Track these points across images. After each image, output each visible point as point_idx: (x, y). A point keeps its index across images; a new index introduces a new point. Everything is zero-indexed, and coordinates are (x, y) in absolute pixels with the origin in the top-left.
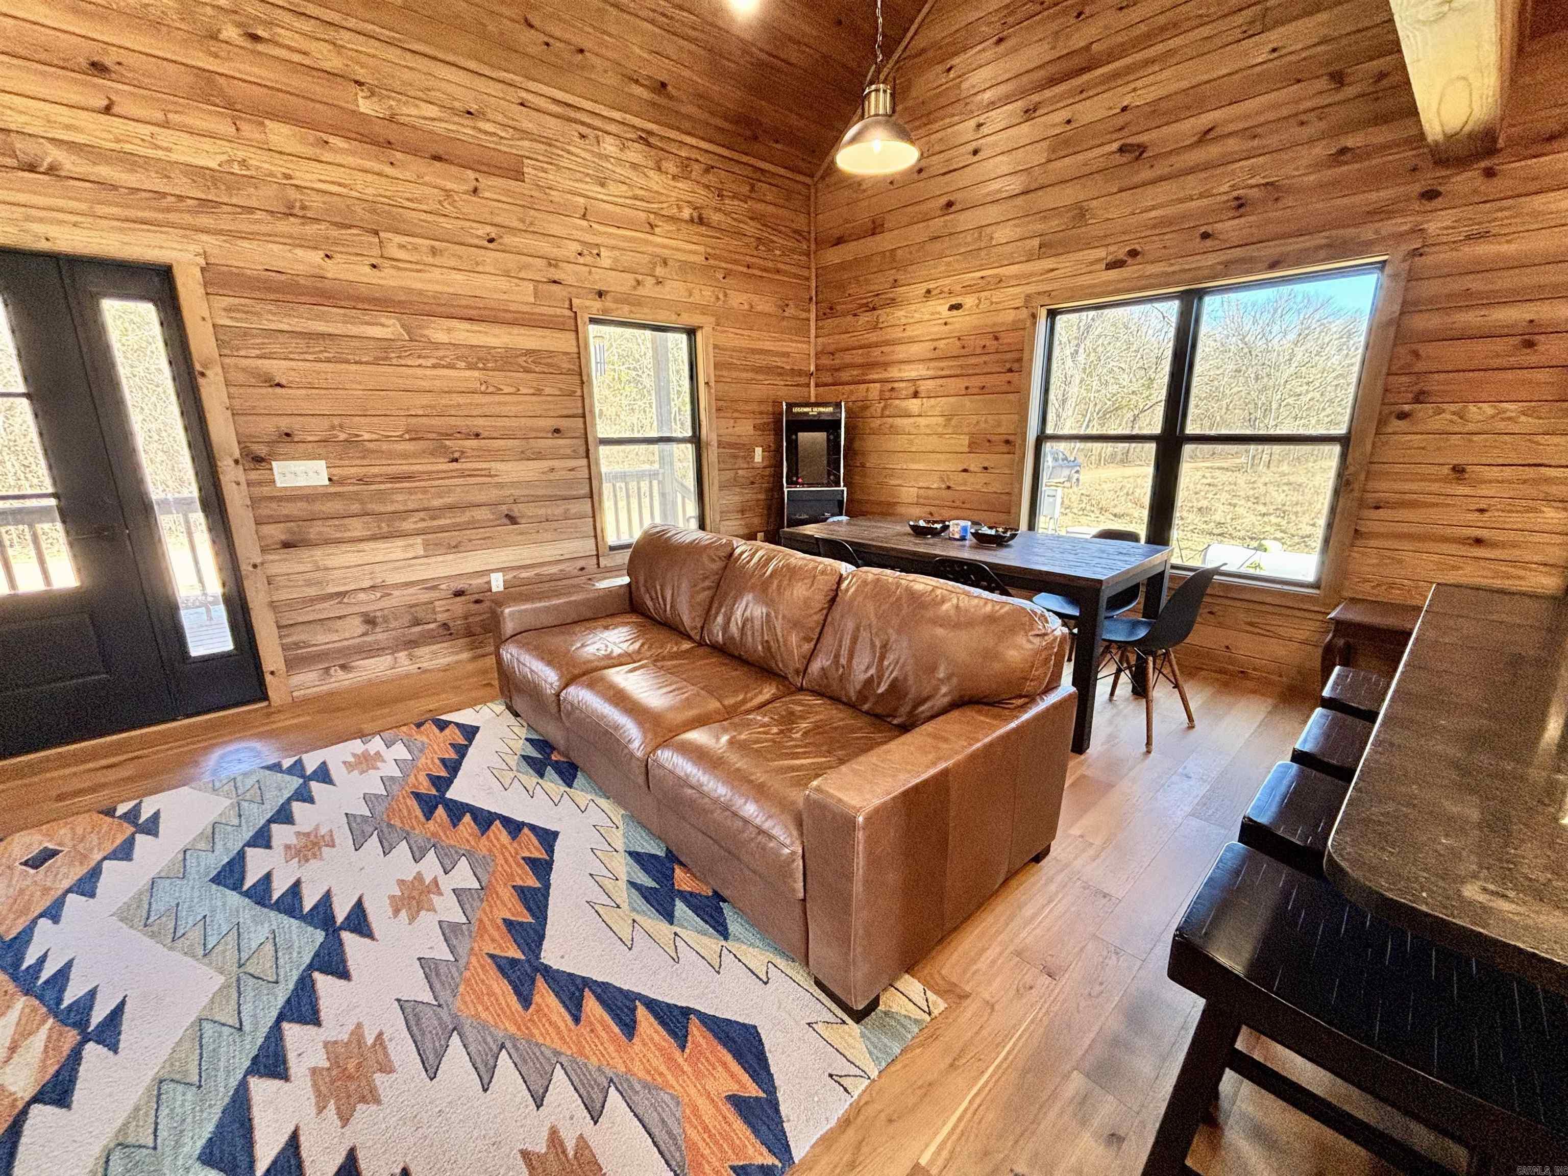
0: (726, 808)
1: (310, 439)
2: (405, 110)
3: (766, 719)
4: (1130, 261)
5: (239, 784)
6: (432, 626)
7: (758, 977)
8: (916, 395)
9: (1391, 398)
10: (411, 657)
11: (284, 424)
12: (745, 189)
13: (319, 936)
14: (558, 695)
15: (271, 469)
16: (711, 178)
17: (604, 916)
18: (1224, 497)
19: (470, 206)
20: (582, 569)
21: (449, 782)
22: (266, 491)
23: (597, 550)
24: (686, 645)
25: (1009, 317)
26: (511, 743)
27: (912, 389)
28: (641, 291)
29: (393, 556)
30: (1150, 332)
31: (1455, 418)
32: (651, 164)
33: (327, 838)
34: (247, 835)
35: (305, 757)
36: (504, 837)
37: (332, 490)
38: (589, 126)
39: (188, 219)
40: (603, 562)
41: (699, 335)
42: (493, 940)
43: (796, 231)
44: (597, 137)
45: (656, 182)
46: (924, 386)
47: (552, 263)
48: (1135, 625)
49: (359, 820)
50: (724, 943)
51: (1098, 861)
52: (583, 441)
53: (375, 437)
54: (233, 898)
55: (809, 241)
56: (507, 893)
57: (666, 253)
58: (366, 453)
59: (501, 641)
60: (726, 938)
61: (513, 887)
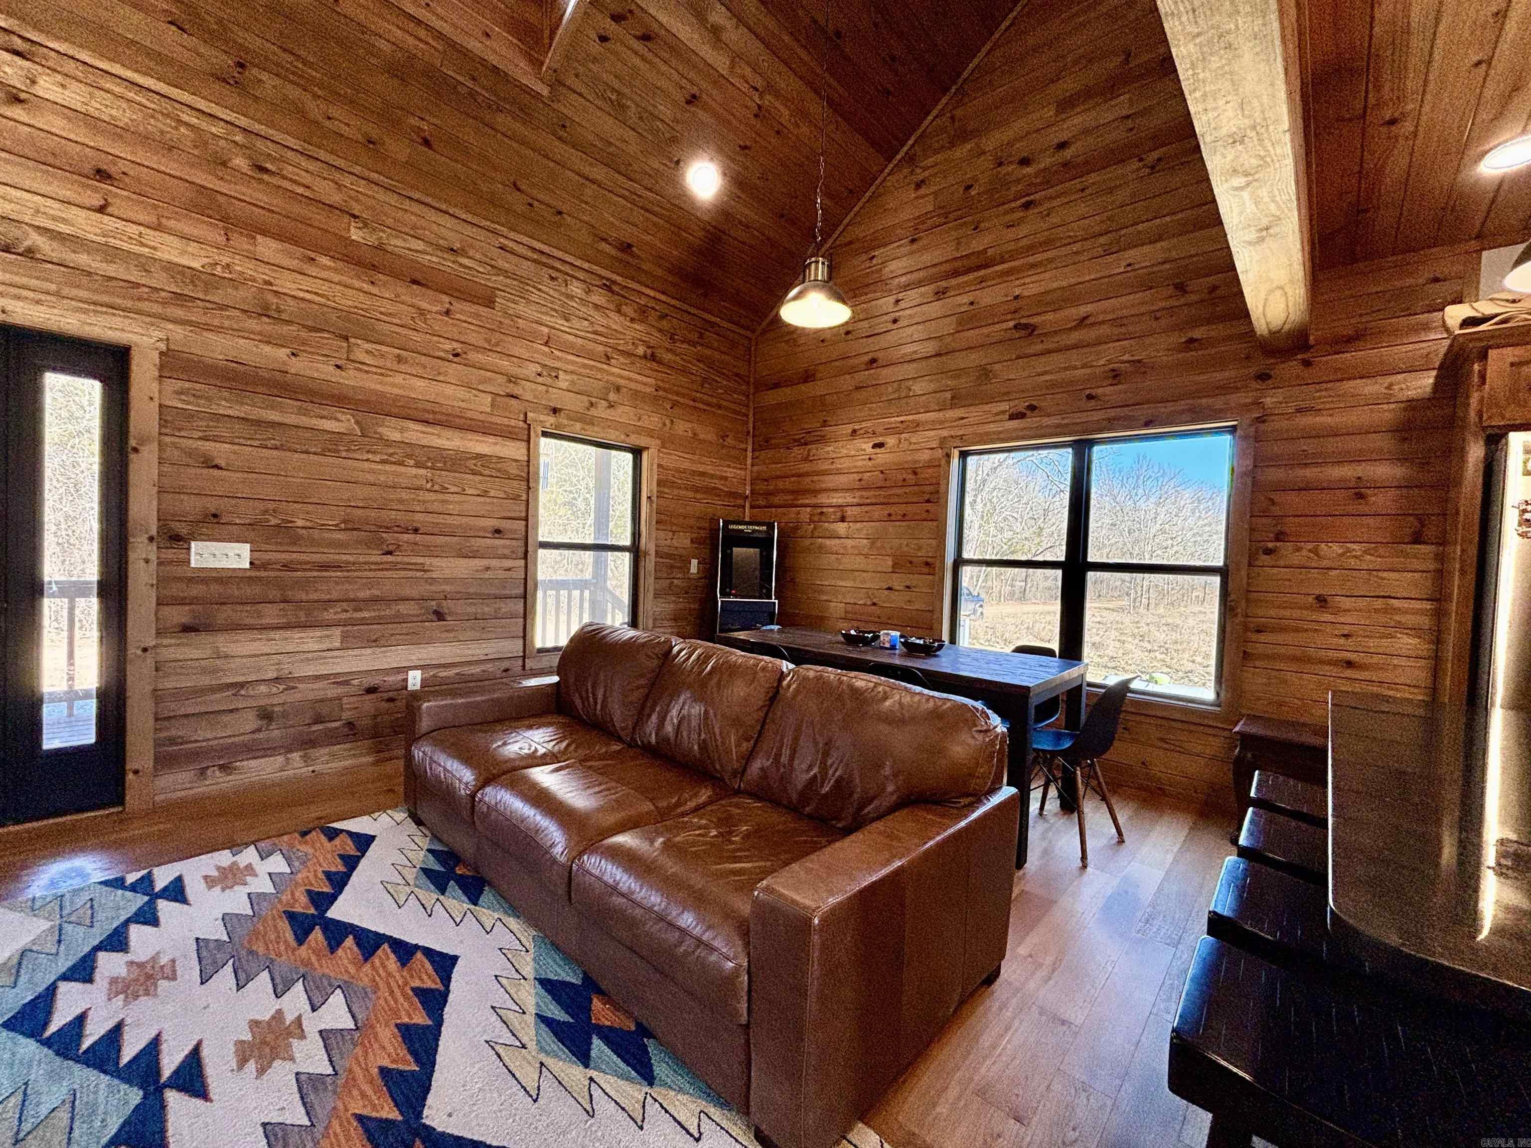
0: (661, 918)
1: (238, 521)
2: (394, 242)
3: (704, 822)
4: (1029, 413)
5: (67, 904)
6: (337, 724)
7: (688, 1132)
8: (843, 519)
9: (1257, 536)
10: (306, 758)
11: (212, 505)
12: (694, 337)
13: (135, 1096)
14: (473, 796)
15: (189, 549)
16: (665, 324)
17: (506, 1059)
18: (1114, 634)
19: (439, 324)
20: (506, 670)
21: (332, 899)
22: (179, 571)
23: (524, 651)
24: (616, 747)
25: (925, 456)
26: (410, 855)
27: (839, 514)
28: (593, 412)
29: (305, 648)
30: (1037, 488)
31: (1312, 555)
32: (612, 307)
33: (167, 970)
34: (64, 964)
35: (156, 871)
36: (392, 963)
37: (253, 574)
38: (557, 270)
39: (157, 308)
40: (529, 664)
41: (645, 456)
42: (363, 1095)
43: (737, 375)
44: (566, 281)
45: (616, 321)
46: (850, 511)
47: (512, 379)
48: (1059, 737)
49: (212, 945)
50: (647, 1089)
51: (1051, 982)
52: (521, 543)
53: (308, 524)
54: (28, 1047)
55: (748, 384)
56: (387, 1035)
57: (622, 382)
58: (295, 540)
59: (413, 738)
60: (651, 1084)
61: (397, 1025)
